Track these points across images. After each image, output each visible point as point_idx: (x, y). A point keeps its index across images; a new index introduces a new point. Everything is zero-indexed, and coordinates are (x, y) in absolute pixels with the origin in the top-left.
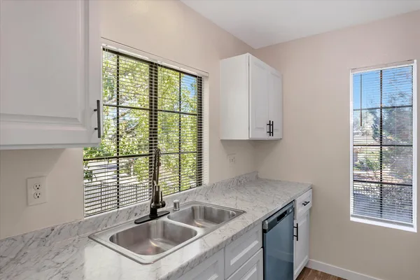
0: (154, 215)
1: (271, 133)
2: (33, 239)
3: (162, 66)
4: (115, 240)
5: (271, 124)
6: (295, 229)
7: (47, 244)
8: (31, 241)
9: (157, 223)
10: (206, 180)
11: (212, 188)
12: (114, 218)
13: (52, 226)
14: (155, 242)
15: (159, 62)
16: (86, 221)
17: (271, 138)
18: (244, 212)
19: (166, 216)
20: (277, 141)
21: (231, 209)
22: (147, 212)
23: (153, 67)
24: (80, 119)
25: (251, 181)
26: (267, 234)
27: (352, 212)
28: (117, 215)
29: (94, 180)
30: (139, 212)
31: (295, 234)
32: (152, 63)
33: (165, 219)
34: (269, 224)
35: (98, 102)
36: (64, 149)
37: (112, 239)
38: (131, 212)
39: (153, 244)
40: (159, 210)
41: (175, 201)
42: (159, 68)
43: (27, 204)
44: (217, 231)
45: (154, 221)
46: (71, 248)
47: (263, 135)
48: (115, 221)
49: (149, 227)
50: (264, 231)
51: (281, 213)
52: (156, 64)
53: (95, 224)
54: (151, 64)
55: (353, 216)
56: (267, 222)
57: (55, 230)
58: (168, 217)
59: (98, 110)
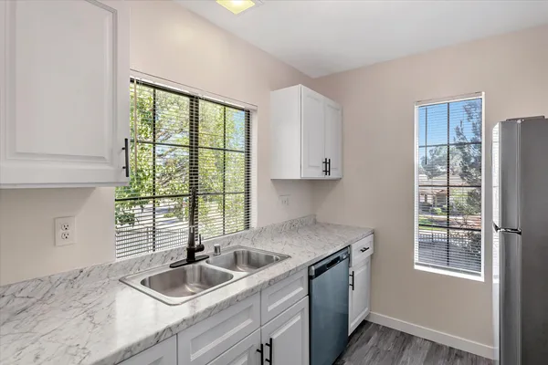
0: (191, 259)
1: (327, 172)
2: (61, 280)
3: (206, 100)
4: (148, 284)
5: (327, 163)
6: (351, 278)
7: (76, 286)
8: (58, 282)
9: (194, 268)
10: (254, 223)
11: (261, 231)
12: (147, 261)
13: (80, 268)
14: (191, 287)
15: (200, 95)
16: (117, 263)
17: (327, 177)
18: (289, 257)
19: (204, 261)
20: (335, 181)
21: (276, 254)
22: (184, 256)
23: (194, 99)
24: (107, 157)
25: (306, 225)
26: (314, 281)
27: (416, 259)
28: (152, 258)
29: (136, 223)
30: (175, 256)
31: (351, 283)
32: (193, 97)
33: (203, 263)
34: (316, 270)
35: (126, 140)
36: (94, 188)
37: (143, 283)
38: (166, 255)
39: (189, 290)
40: (197, 254)
41: (216, 245)
42: (201, 102)
43: (55, 244)
44: (255, 275)
45: (191, 265)
46: (99, 290)
47: (318, 174)
48: (149, 265)
49: (185, 272)
50: (310, 278)
51: (332, 259)
52: (197, 98)
53: (127, 267)
54: (191, 97)
55: (417, 264)
56: (313, 268)
57: (84, 271)
58: (207, 262)
59: (126, 148)
